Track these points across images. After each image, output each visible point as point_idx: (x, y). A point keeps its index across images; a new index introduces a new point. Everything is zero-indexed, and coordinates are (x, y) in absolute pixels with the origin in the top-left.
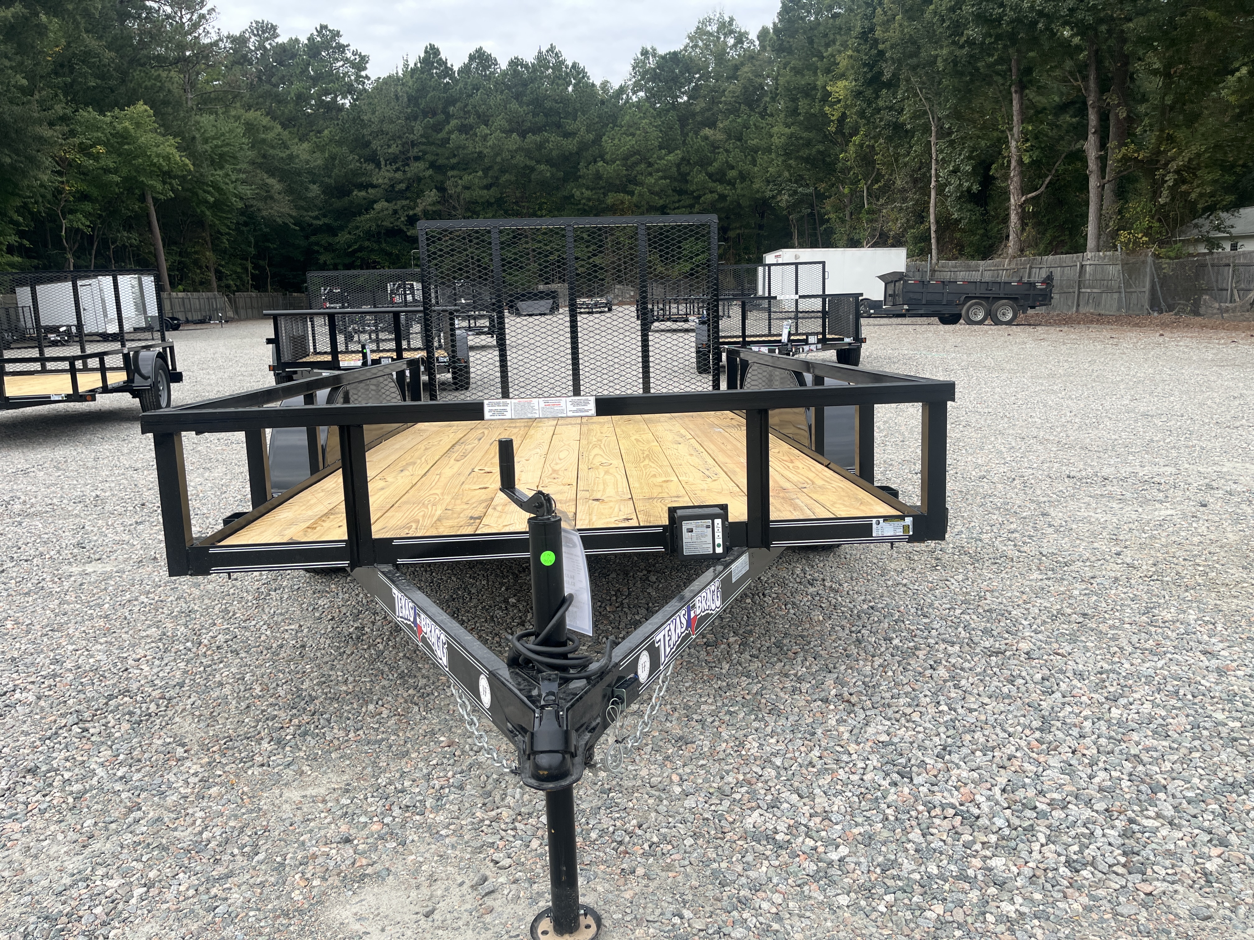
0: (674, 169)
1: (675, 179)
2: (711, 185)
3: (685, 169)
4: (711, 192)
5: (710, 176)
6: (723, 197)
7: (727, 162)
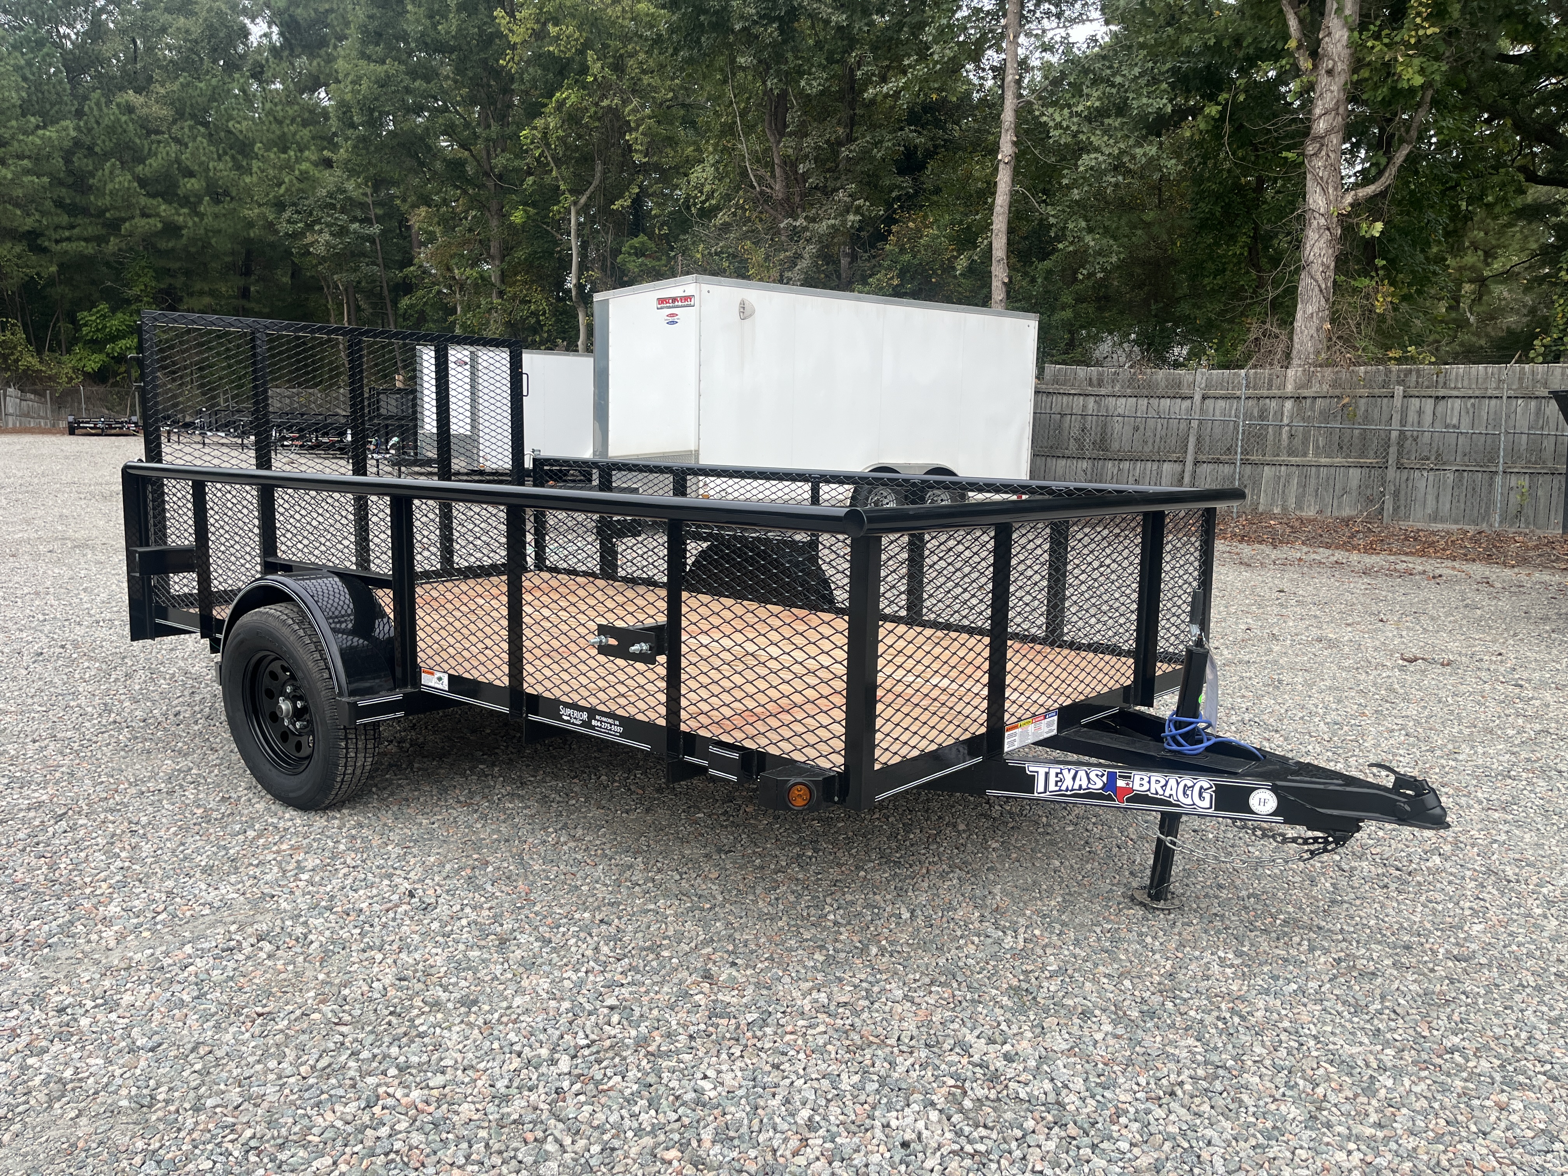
0: (58, 162)
1: (61, 183)
2: (143, 201)
3: (80, 161)
4: (144, 215)
5: (143, 182)
6: (171, 229)
7: (178, 161)
